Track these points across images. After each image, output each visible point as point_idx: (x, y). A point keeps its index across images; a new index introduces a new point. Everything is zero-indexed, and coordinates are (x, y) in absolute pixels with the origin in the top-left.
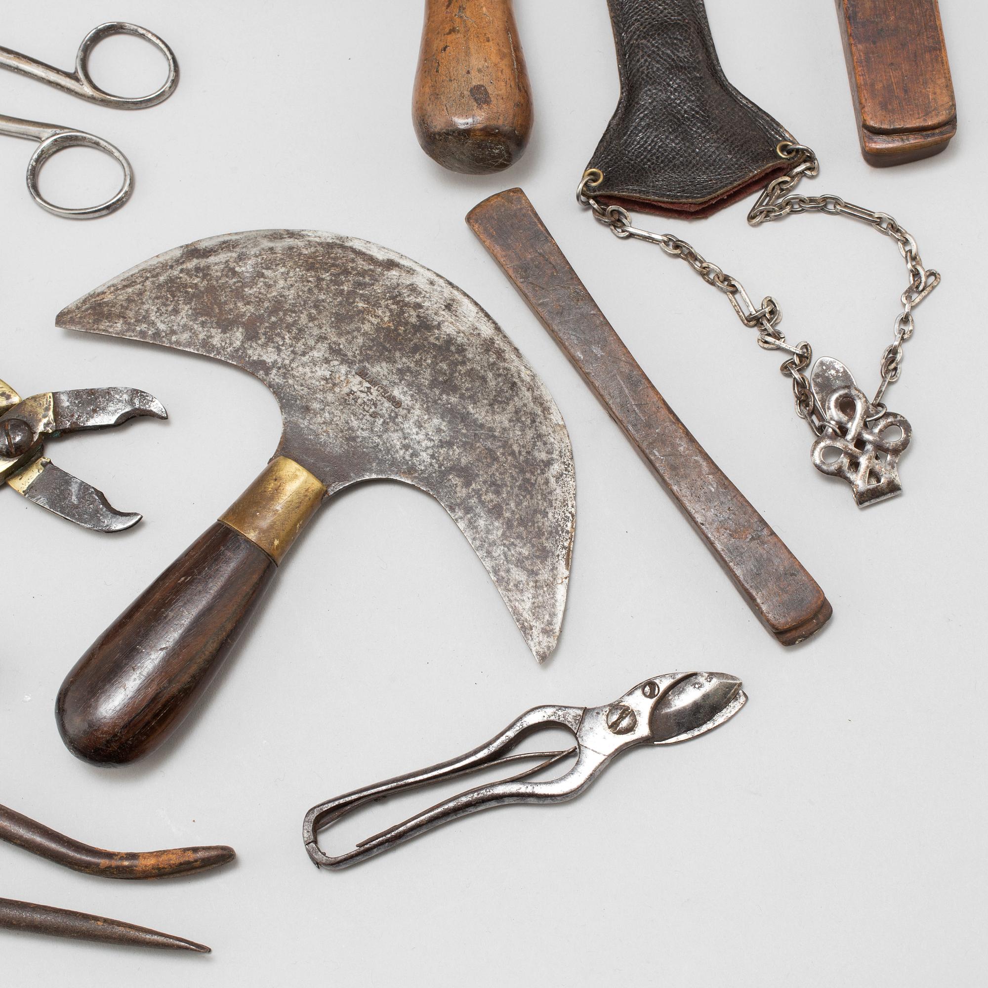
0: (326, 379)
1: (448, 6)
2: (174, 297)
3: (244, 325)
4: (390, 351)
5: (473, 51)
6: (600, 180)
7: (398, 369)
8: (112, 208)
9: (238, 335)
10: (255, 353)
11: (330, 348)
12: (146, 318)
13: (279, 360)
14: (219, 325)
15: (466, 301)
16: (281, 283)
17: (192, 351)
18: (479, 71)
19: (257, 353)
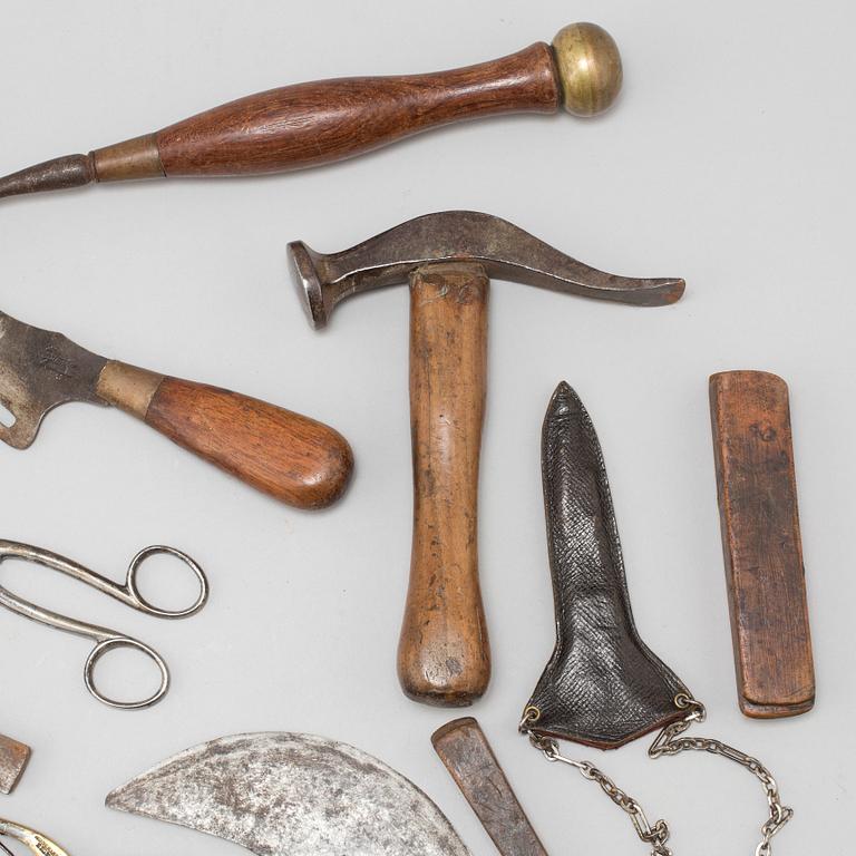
1: (431, 584)
2: (199, 785)
3: (254, 814)
4: (367, 843)
5: (448, 627)
6: (538, 717)
8: (152, 704)
9: (249, 821)
11: (321, 838)
12: (177, 804)
13: (281, 846)
14: (234, 812)
16: (284, 780)
18: (454, 645)
19: (263, 838)
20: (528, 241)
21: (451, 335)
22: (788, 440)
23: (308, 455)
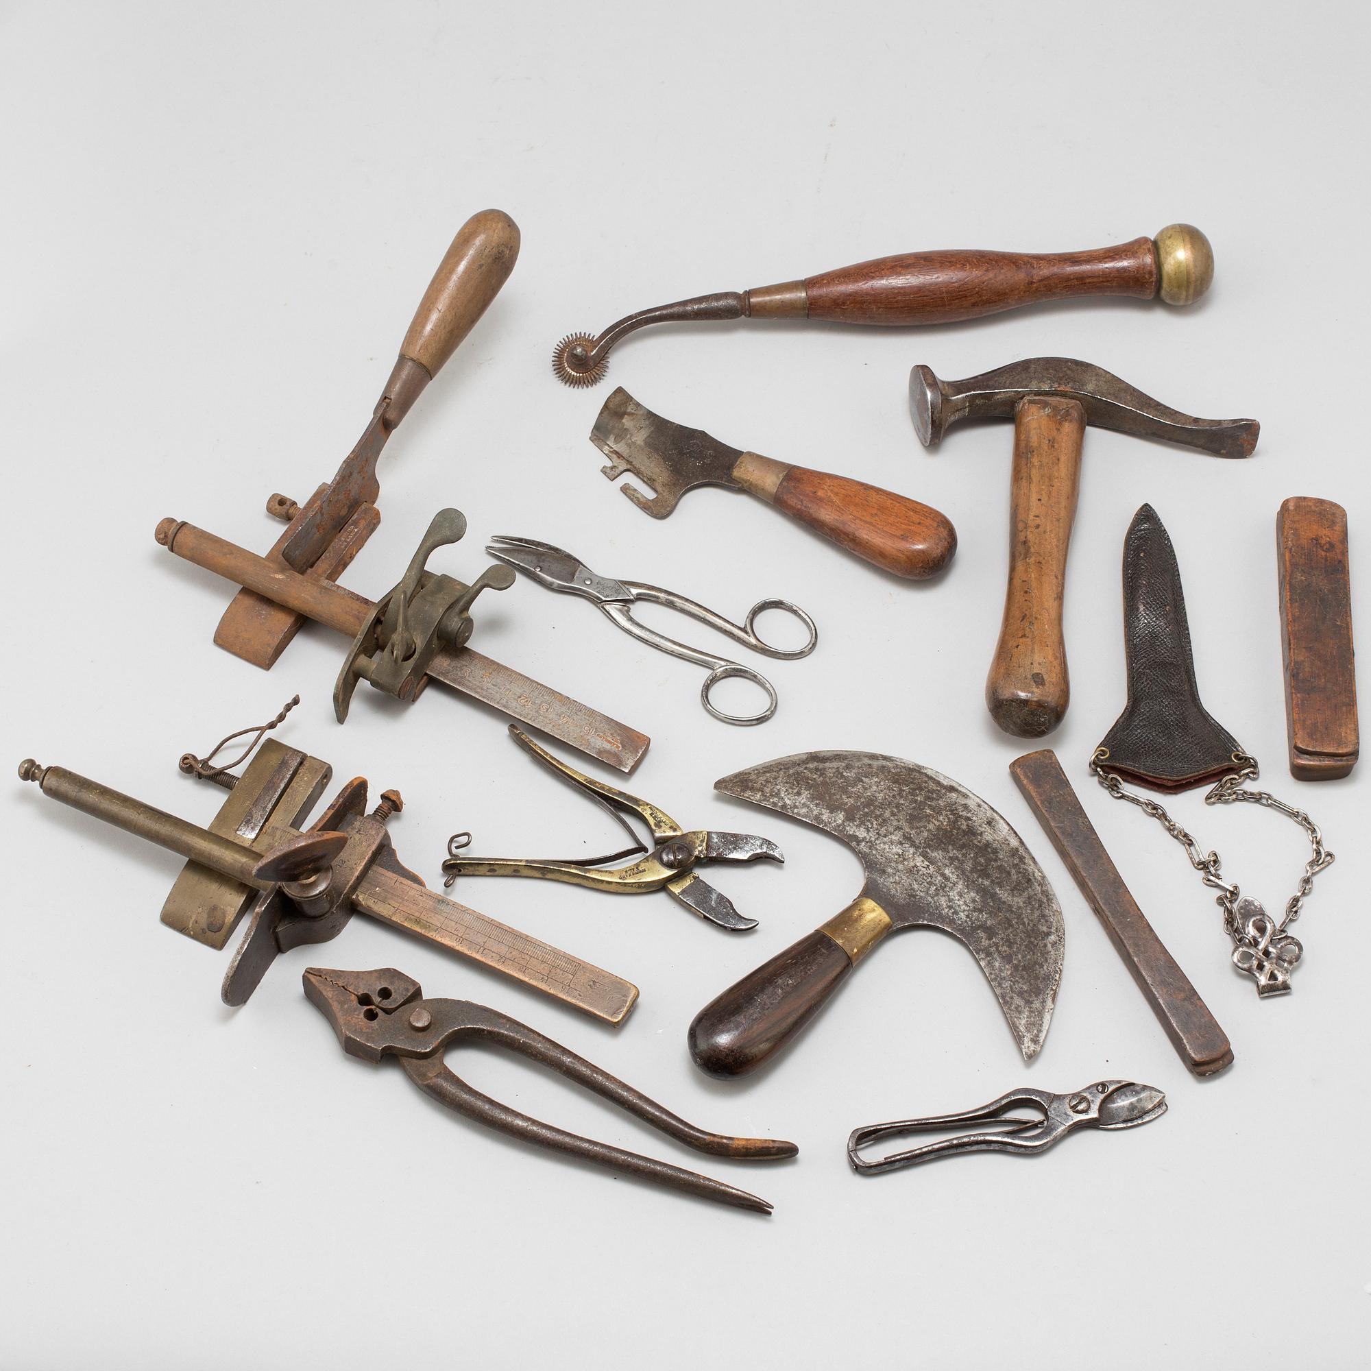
0: (899, 855)
1: (1021, 621)
2: (798, 784)
3: (845, 811)
4: (945, 844)
5: (1036, 651)
6: (1107, 756)
7: (950, 857)
8: (760, 720)
9: (840, 817)
10: (851, 829)
11: (904, 835)
12: (777, 795)
13: (868, 837)
14: (828, 808)
15: (1002, 821)
16: (874, 788)
17: (807, 821)
18: (1039, 664)
19: (852, 830)
20: (1123, 386)
21: (1052, 443)
22: (1345, 552)
23: (919, 524)
